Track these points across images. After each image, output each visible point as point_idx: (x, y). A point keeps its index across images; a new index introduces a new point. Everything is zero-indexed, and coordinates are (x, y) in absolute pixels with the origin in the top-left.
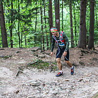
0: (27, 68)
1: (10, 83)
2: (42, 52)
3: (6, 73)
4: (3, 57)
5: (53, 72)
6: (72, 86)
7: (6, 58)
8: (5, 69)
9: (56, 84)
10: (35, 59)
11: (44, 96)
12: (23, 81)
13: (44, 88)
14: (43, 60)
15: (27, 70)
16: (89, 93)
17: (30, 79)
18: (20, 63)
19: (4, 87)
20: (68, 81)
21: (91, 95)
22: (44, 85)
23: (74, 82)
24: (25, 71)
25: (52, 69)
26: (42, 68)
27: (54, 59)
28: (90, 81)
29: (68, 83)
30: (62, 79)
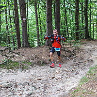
2: (10, 51)
6: (46, 85)
9: (29, 84)
10: (4, 59)
13: (17, 89)
16: (64, 90)
20: (40, 79)
21: (67, 92)
22: (16, 86)
25: (23, 68)
26: (12, 68)
27: (23, 58)
28: (62, 78)
29: (41, 81)
30: (34, 78)
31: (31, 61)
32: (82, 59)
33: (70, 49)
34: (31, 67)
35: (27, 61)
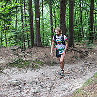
2: (22, 50)
6: (53, 84)
9: (37, 83)
10: (16, 58)
11: (24, 95)
13: (25, 87)
14: (24, 59)
15: (8, 69)
16: (69, 91)
17: (10, 79)
22: (25, 84)
23: (55, 80)
24: (5, 71)
25: (33, 67)
26: (22, 67)
27: (34, 58)
28: (70, 78)
29: (49, 80)
30: (42, 77)
31: (41, 60)
32: (94, 60)
33: (83, 50)
34: (41, 66)
35: (37, 61)
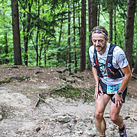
0: (51, 96)
1: (27, 116)
3: (21, 101)
4: (17, 78)
5: (87, 103)
7: (21, 80)
8: (20, 96)
12: (45, 114)
15: (51, 98)
17: (54, 112)
18: (41, 87)
19: (18, 121)
24: (47, 100)
